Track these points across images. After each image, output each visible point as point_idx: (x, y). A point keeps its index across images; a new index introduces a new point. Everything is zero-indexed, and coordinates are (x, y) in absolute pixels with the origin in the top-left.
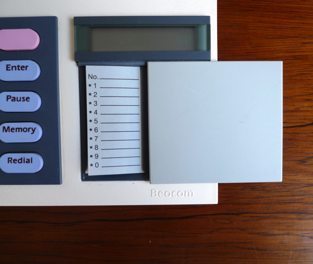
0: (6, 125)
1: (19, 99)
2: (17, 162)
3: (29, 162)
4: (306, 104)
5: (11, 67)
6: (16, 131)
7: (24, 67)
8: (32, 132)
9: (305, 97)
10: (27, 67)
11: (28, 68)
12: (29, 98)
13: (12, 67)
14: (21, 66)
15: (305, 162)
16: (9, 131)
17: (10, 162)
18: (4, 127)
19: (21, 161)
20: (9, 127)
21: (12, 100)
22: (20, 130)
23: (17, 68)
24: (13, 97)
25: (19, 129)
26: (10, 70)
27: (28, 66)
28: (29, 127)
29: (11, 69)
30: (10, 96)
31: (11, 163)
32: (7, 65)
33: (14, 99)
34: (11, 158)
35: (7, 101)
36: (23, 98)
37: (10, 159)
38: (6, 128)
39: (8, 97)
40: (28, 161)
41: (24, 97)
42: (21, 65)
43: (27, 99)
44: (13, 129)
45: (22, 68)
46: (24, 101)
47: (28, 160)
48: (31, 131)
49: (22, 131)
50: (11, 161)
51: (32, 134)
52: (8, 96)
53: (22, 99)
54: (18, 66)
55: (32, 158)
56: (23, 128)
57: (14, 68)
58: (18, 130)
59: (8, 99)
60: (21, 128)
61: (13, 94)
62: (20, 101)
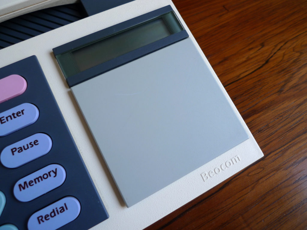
0: (21, 182)
1: (26, 147)
2: (50, 217)
3: (64, 211)
5: (5, 118)
6: (36, 183)
7: (20, 113)
8: (54, 175)
10: (22, 111)
11: (24, 112)
12: (37, 141)
13: (7, 118)
16: (28, 187)
17: (41, 222)
18: (20, 185)
19: (54, 213)
20: (25, 183)
21: (19, 152)
22: (40, 179)
23: (12, 117)
24: (18, 148)
25: (38, 178)
26: (5, 122)
27: (24, 110)
28: (49, 171)
29: (5, 120)
30: (15, 148)
31: (43, 221)
32: (1, 119)
33: (21, 150)
34: (42, 216)
35: (13, 154)
36: (30, 144)
37: (40, 218)
38: (23, 185)
40: (63, 209)
41: (32, 143)
42: (16, 112)
43: (35, 143)
44: (31, 182)
45: (17, 114)
46: (33, 146)
47: (61, 209)
48: (52, 174)
49: (42, 180)
50: (42, 220)
51: (54, 177)
52: (12, 150)
53: (30, 146)
54: (13, 114)
55: (65, 204)
56: (42, 176)
57: (9, 118)
58: (37, 180)
59: (13, 152)
60: (40, 177)
61: (17, 145)
62: (28, 148)
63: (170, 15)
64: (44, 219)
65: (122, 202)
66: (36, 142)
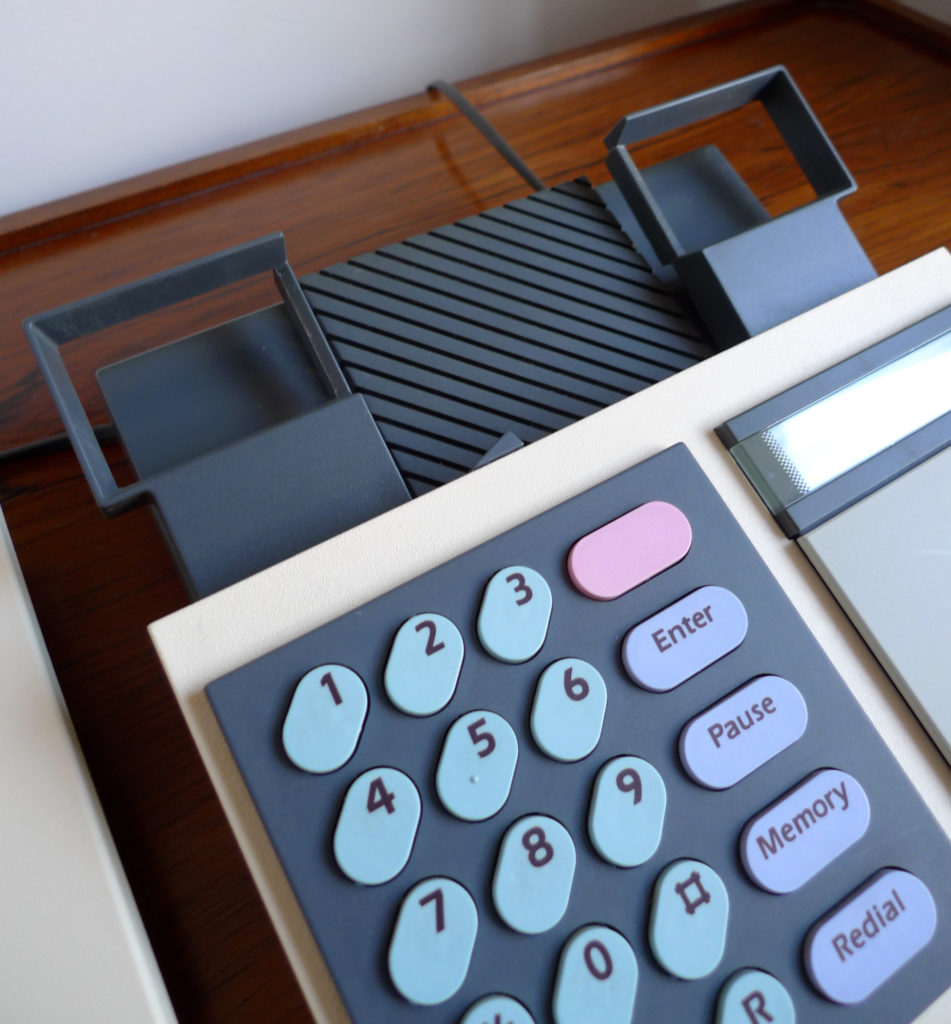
0: (760, 829)
1: (746, 722)
2: (863, 937)
3: (897, 914)
5: (665, 634)
6: (800, 831)
7: (702, 617)
8: (842, 803)
10: (707, 610)
11: (711, 612)
12: (770, 701)
13: (671, 632)
14: (691, 618)
16: (782, 845)
17: (845, 954)
18: (761, 841)
19: (872, 925)
20: (772, 832)
21: (730, 736)
22: (807, 817)
23: (684, 628)
24: (726, 726)
25: (801, 816)
26: (669, 646)
27: (709, 607)
28: (826, 792)
29: (669, 640)
30: (718, 726)
31: (850, 952)
32: (655, 636)
34: (842, 936)
36: (754, 709)
37: (840, 943)
38: (767, 838)
39: (715, 733)
40: (892, 911)
41: (756, 706)
42: (690, 615)
43: (765, 706)
44: (786, 829)
45: (696, 621)
46: (762, 717)
47: (888, 908)
48: (836, 801)
49: (814, 821)
50: (845, 947)
51: (844, 808)
52: (711, 730)
53: (755, 717)
54: (685, 621)
55: (894, 893)
57: (677, 633)
58: (800, 822)
59: (715, 738)
60: (807, 811)
61: (722, 714)
62: (752, 723)
64: (850, 945)
66: (767, 702)
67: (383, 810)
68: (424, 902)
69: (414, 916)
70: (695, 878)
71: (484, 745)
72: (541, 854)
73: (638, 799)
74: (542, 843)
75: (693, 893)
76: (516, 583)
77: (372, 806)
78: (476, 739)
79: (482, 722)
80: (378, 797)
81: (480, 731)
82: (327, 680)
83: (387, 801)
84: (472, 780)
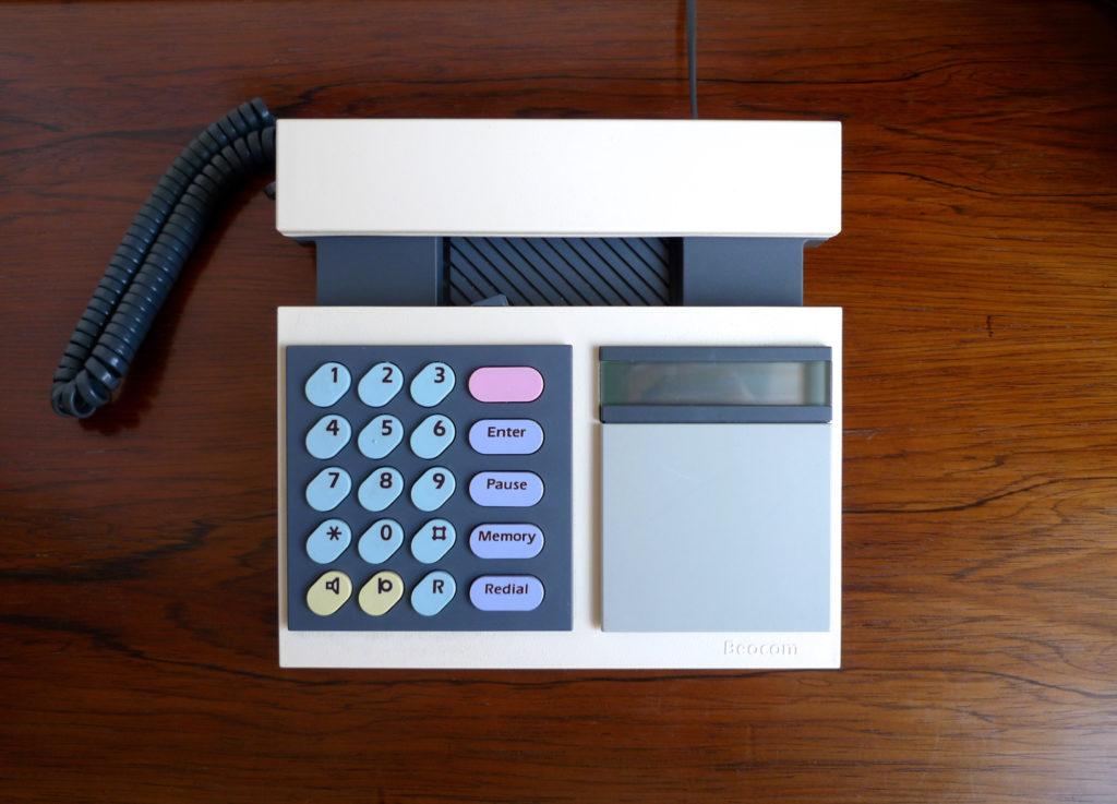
0: (485, 528)
1: (508, 486)
2: (501, 591)
3: (522, 593)
4: (965, 466)
5: (496, 430)
6: (502, 539)
7: (518, 432)
9: (964, 453)
10: (523, 431)
11: (524, 433)
12: (525, 484)
13: (499, 431)
15: (962, 576)
16: (490, 540)
17: (489, 591)
18: (481, 533)
19: (508, 589)
20: (489, 533)
21: (496, 487)
22: (509, 537)
23: (506, 433)
24: (497, 482)
25: (507, 535)
26: (494, 436)
27: (525, 430)
28: (525, 533)
29: (495, 434)
30: (494, 480)
31: (491, 592)
32: (490, 428)
33: (500, 486)
34: (492, 585)
35: (488, 487)
36: (515, 483)
37: (489, 587)
38: (485, 534)
39: (490, 482)
40: (521, 590)
41: (518, 482)
42: (513, 429)
43: (521, 485)
44: (496, 535)
45: (514, 432)
46: (517, 488)
47: (520, 588)
48: (527, 539)
49: (511, 540)
51: (528, 543)
52: (489, 480)
53: (513, 486)
54: (509, 430)
55: (527, 585)
56: (513, 534)
57: (501, 433)
58: (504, 536)
59: (489, 484)
60: (511, 535)
61: (499, 477)
62: (510, 488)
63: (821, 367)
64: (493, 590)
65: (598, 617)
67: (332, 432)
68: (331, 474)
69: (324, 477)
70: (444, 529)
71: (386, 431)
72: (386, 484)
73: (439, 487)
74: (389, 480)
75: (439, 533)
76: (439, 372)
77: (328, 429)
78: (384, 426)
79: (390, 421)
80: (332, 427)
81: (387, 424)
82: (335, 370)
83: (335, 430)
84: (373, 441)
